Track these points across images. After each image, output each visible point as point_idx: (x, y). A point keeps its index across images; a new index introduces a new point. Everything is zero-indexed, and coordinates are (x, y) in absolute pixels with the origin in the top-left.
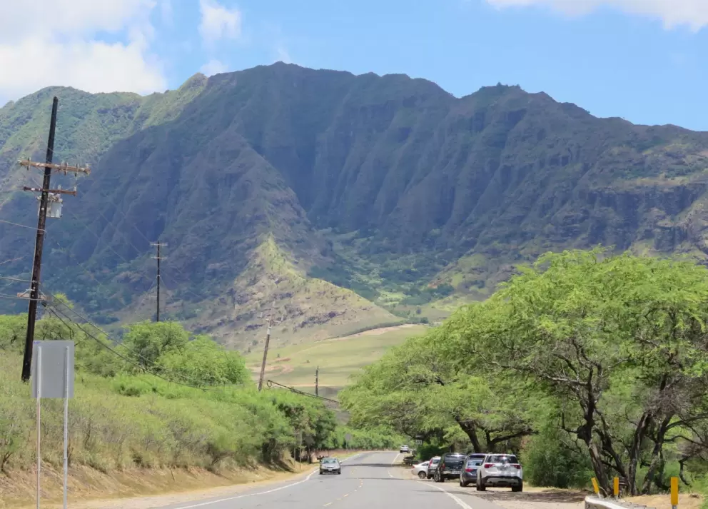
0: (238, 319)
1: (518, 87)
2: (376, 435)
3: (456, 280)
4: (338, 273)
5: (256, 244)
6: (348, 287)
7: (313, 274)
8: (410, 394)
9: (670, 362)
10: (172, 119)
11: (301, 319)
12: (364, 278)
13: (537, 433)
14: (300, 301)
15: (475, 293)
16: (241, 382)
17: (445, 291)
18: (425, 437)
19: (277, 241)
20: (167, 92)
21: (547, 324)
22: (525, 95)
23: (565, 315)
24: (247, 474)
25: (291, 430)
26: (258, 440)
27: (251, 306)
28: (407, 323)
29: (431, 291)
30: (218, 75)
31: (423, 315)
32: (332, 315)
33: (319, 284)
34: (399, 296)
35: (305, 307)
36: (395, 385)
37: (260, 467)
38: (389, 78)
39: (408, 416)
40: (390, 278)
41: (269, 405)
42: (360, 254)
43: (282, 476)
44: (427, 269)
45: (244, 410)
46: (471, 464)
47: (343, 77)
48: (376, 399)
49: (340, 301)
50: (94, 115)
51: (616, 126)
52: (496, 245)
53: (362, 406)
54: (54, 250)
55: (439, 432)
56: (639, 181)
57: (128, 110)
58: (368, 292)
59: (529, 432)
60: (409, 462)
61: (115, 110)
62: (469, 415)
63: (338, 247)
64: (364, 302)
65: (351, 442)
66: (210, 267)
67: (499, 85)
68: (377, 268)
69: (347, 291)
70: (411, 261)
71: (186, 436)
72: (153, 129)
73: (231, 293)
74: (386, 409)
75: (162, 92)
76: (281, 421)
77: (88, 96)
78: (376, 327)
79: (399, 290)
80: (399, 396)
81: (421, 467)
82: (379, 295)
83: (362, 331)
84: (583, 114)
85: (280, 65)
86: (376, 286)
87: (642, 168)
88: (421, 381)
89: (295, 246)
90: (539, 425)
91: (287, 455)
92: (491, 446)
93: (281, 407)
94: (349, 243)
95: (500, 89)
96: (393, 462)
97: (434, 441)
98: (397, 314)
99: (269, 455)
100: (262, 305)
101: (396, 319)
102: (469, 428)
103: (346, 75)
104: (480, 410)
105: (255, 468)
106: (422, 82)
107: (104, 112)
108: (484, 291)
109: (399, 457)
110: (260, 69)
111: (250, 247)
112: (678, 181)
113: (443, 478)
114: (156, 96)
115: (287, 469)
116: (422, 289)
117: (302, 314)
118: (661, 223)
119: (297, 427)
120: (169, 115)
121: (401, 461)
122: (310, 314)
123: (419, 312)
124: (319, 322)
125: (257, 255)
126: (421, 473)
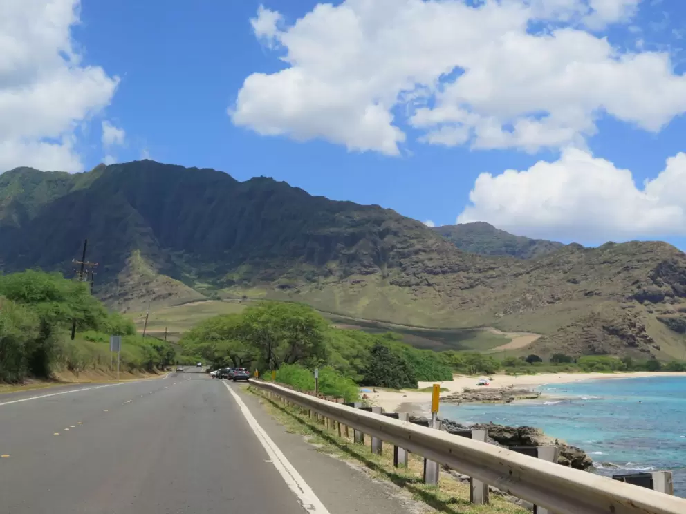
0: (119, 295)
1: (271, 178)
2: (193, 359)
3: (236, 277)
4: (174, 273)
5: (130, 255)
6: (179, 280)
7: (161, 272)
8: (209, 344)
9: (296, 338)
10: (87, 187)
11: (153, 296)
12: (187, 275)
13: (256, 360)
14: (153, 286)
15: (246, 285)
16: (134, 334)
17: (230, 283)
18: (216, 360)
19: (142, 254)
20: (85, 172)
21: (255, 325)
22: (275, 182)
23: (260, 322)
24: (141, 374)
25: (158, 356)
26: (146, 361)
27: (126, 288)
28: (210, 299)
29: (223, 283)
30: (113, 165)
31: (218, 295)
32: (170, 294)
33: (163, 278)
34: (206, 285)
35: (156, 289)
36: (204, 339)
37: (146, 373)
38: (205, 170)
39: (209, 352)
40: (201, 276)
41: (149, 346)
42: (186, 262)
43: (154, 377)
44: (221, 272)
45: (141, 349)
46: (232, 372)
47: (180, 169)
48: (196, 345)
49: (174, 287)
50: (44, 183)
51: (321, 201)
52: (257, 259)
53: (190, 348)
54: (20, 256)
55: (221, 358)
56: (332, 229)
57: (63, 181)
58: (190, 283)
59: (253, 360)
60: (208, 372)
61: (56, 181)
62: (233, 352)
63: (173, 258)
64: (187, 288)
65: (180, 362)
66: (106, 267)
67: (262, 176)
68: (194, 270)
69: (178, 282)
70: (212, 267)
71: (124, 360)
72: (76, 193)
73: (117, 281)
74: (200, 349)
75: (82, 172)
76: (155, 353)
77: (41, 172)
78: (193, 301)
79: (206, 283)
80: (205, 344)
81: (213, 373)
82: (195, 284)
83: (186, 303)
84: (304, 193)
85: (146, 161)
86: (194, 280)
87: (334, 223)
88: (213, 338)
89: (151, 256)
90: (257, 358)
91: (155, 368)
92: (242, 365)
93: (154, 347)
94: (180, 256)
95: (262, 179)
96: (201, 371)
97: (220, 363)
98: (205, 295)
99: (149, 367)
100: (133, 288)
101: (204, 297)
102: (233, 357)
103: (181, 168)
104: (237, 351)
105: (144, 373)
106: (221, 173)
107: (50, 182)
108: (250, 284)
109: (204, 369)
110: (136, 163)
111: (127, 257)
112: (351, 230)
113: (222, 377)
114: (79, 175)
115: (156, 373)
116: (218, 281)
117: (154, 293)
118: (342, 252)
119: (161, 355)
120: (85, 184)
121: (205, 371)
122: (159, 294)
123: (216, 294)
124: (163, 298)
125: (130, 261)
126: (213, 376)
